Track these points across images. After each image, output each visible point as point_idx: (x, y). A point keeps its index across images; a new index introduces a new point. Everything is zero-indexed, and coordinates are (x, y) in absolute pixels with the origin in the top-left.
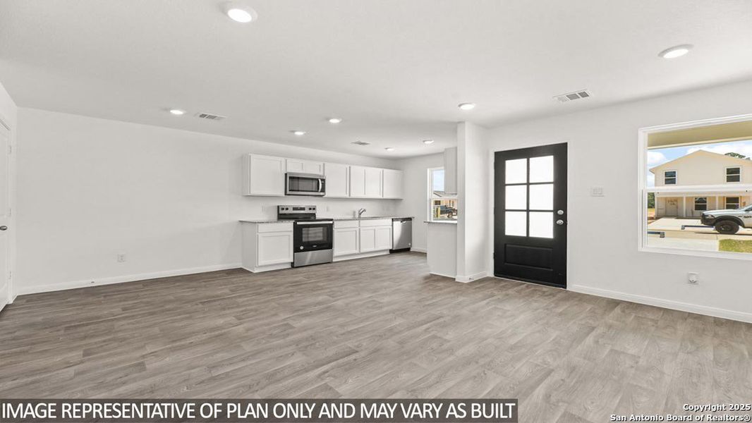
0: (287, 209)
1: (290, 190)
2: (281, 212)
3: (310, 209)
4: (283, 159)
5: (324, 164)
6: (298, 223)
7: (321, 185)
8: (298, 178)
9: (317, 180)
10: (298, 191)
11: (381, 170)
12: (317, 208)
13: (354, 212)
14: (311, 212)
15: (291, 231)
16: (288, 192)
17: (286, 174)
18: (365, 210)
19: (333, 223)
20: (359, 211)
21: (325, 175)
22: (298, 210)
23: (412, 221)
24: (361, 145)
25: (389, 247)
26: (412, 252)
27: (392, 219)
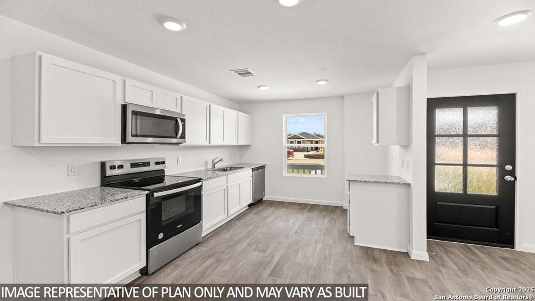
0: (121, 167)
1: (132, 136)
2: (109, 172)
3: (157, 163)
4: (119, 79)
5: (181, 97)
6: (156, 195)
7: (181, 127)
9: (176, 119)
10: (147, 136)
11: (236, 112)
12: (167, 162)
13: (206, 162)
14: (159, 167)
15: (143, 212)
16: (130, 139)
17: (124, 108)
18: (220, 160)
19: (201, 186)
20: (213, 161)
21: (183, 113)
22: (139, 167)
23: (266, 169)
24: (239, 76)
25: (250, 201)
26: (268, 202)
27: (253, 169)
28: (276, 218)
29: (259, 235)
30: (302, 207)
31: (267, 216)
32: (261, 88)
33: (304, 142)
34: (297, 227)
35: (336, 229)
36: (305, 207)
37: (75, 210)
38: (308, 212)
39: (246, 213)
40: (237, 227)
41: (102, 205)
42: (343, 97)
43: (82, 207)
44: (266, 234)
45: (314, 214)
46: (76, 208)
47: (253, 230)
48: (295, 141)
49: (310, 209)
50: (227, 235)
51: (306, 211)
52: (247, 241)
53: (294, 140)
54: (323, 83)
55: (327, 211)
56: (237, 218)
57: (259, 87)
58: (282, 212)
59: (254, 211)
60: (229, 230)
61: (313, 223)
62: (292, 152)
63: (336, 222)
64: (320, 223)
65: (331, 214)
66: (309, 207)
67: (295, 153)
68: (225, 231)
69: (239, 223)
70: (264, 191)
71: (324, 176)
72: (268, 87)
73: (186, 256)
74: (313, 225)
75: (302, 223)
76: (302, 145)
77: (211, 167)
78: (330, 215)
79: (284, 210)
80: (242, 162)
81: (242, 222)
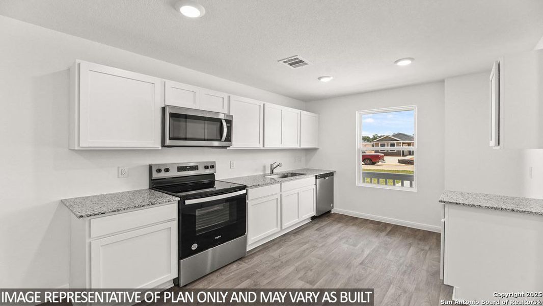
0: (167, 170)
1: (170, 139)
2: (155, 175)
3: (206, 167)
4: (158, 81)
5: (229, 97)
6: (188, 202)
7: (225, 130)
8: (186, 117)
9: (220, 121)
10: (186, 139)
11: (299, 111)
12: (217, 166)
13: (264, 167)
14: (208, 171)
15: (174, 220)
16: (168, 142)
17: (164, 109)
18: (279, 165)
19: (246, 194)
20: (271, 166)
21: (231, 114)
22: (186, 171)
23: (334, 176)
24: (291, 67)
25: (314, 213)
26: (336, 216)
27: (316, 176)
28: (340, 239)
29: (313, 259)
30: (380, 227)
31: (331, 235)
32: (322, 80)
33: (398, 144)
34: (365, 256)
35: (425, 268)
36: (383, 228)
37: (95, 215)
38: (387, 235)
39: (306, 227)
40: (290, 243)
41: (125, 211)
42: (442, 81)
43: (103, 212)
44: (321, 259)
45: (395, 241)
46: (96, 213)
47: (308, 251)
48: (388, 143)
49: (390, 231)
50: (275, 253)
51: (384, 233)
52: (297, 265)
53: (385, 142)
54: (406, 63)
55: (415, 237)
56: (295, 231)
57: (319, 78)
58: (351, 231)
59: (317, 226)
60: (280, 246)
61: (391, 252)
62: (383, 157)
63: (426, 255)
64: (401, 254)
65: (421, 243)
66: (389, 229)
67: (386, 158)
68: (275, 247)
69: (294, 239)
70: (332, 202)
71: (414, 190)
72: (332, 78)
73: (224, 271)
74: (390, 256)
75: (373, 251)
76: (396, 148)
77: (269, 172)
78: (419, 244)
79: (354, 228)
80: (308, 167)
81: (299, 237)
